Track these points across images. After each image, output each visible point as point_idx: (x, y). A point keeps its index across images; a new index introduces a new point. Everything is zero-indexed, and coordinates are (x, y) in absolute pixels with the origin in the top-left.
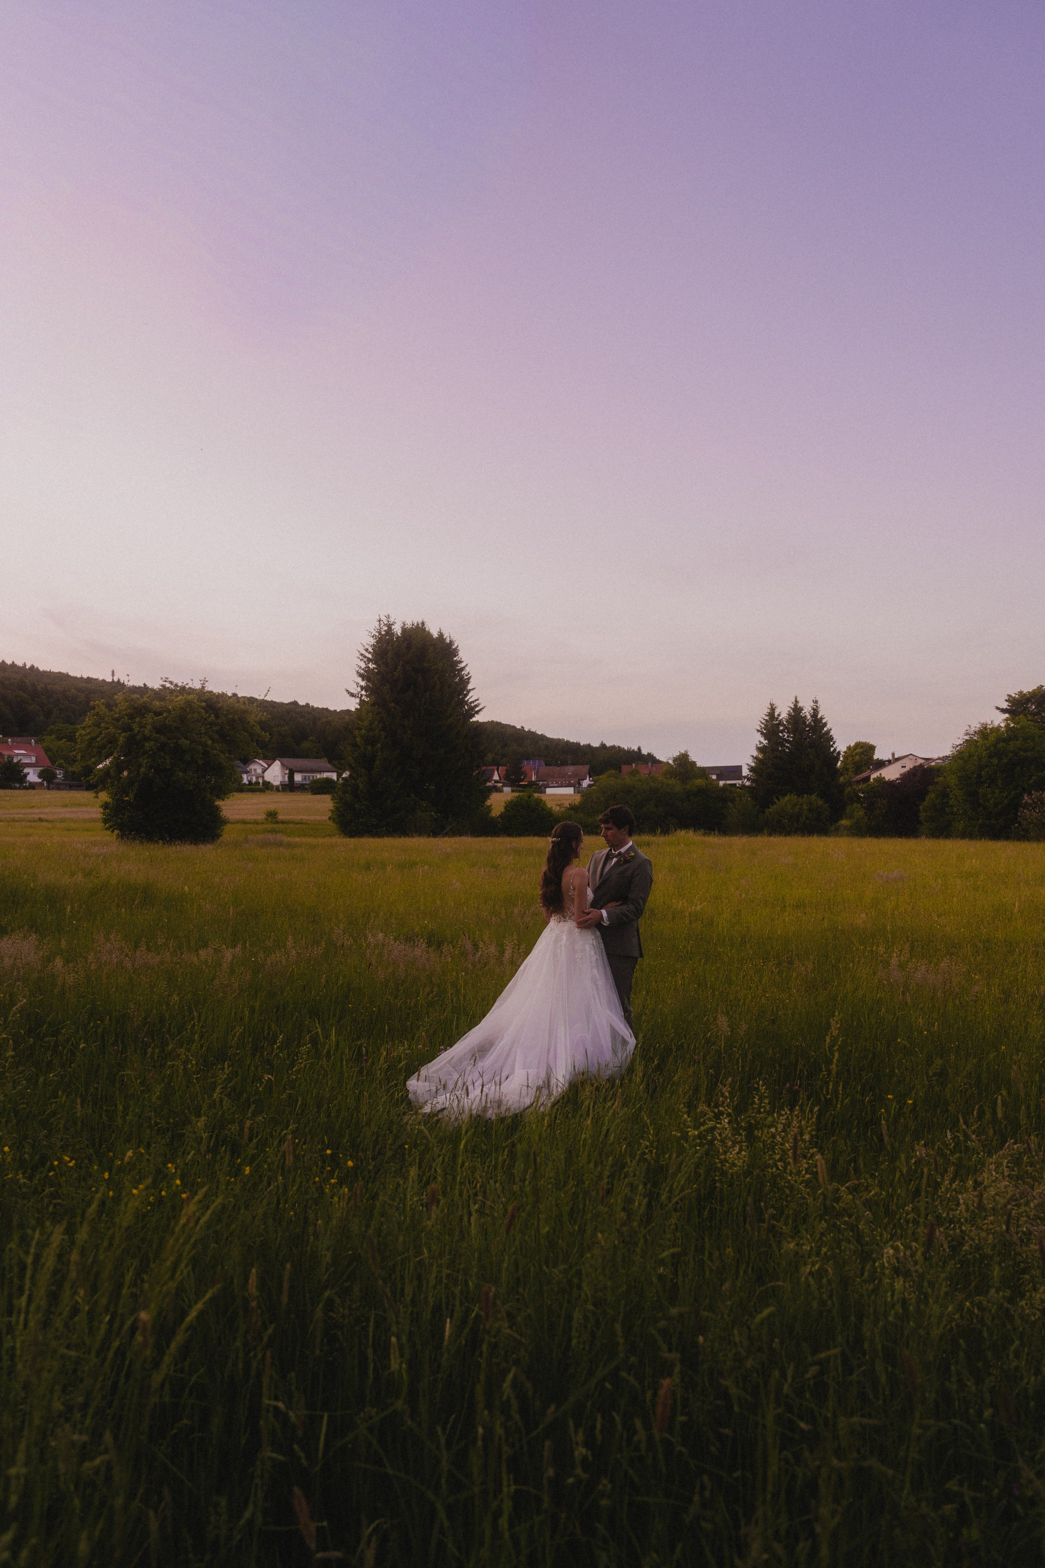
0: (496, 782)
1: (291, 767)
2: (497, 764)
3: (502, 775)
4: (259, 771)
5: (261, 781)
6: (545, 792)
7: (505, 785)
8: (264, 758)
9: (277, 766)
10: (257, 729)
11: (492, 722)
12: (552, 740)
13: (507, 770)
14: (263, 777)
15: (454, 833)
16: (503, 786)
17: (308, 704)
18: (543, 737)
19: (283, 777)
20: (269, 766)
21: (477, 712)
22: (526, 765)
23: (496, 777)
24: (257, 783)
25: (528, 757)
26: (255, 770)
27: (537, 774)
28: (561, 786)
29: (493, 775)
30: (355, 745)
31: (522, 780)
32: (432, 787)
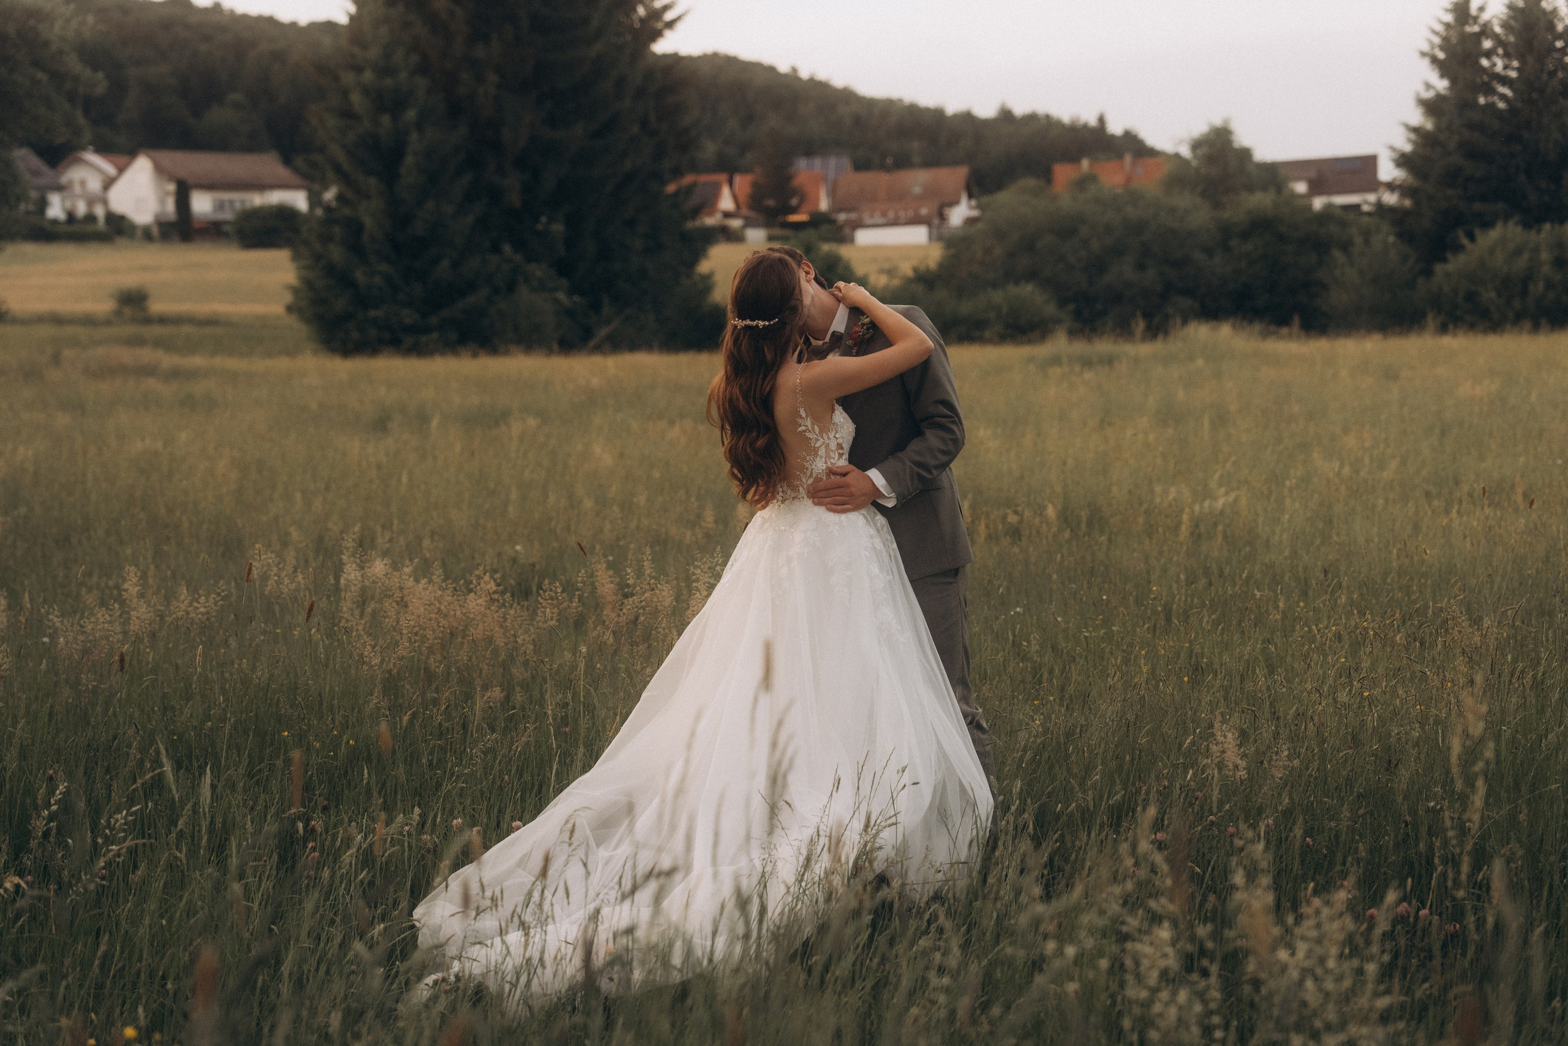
0: (727, 215)
1: (182, 173)
2: (728, 167)
3: (742, 199)
4: (94, 184)
5: (99, 211)
6: (851, 240)
7: (749, 223)
8: (104, 148)
9: (142, 170)
10: (73, 64)
11: (715, 55)
12: (870, 104)
13: (755, 185)
14: (105, 202)
15: (616, 344)
16: (745, 226)
17: (217, 8)
18: (847, 96)
19: (162, 201)
20: (121, 170)
21: (670, 25)
22: (805, 170)
23: (726, 203)
24: (91, 218)
25: (810, 149)
26: (83, 183)
27: (833, 194)
28: (895, 223)
29: (716, 195)
30: (348, 114)
31: (794, 210)
32: (558, 228)
